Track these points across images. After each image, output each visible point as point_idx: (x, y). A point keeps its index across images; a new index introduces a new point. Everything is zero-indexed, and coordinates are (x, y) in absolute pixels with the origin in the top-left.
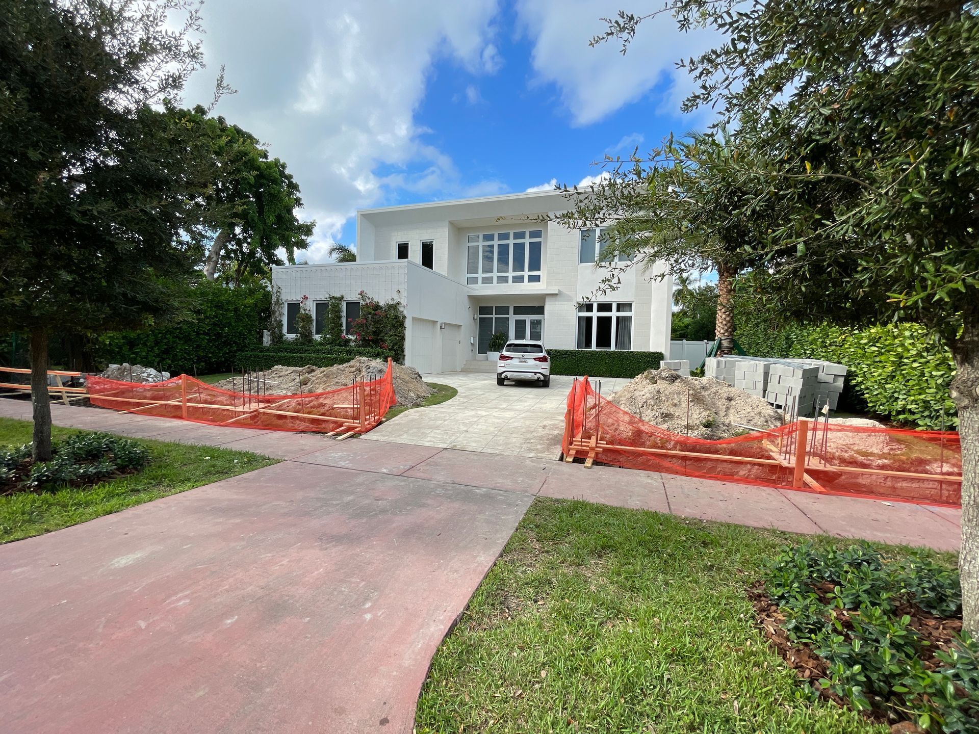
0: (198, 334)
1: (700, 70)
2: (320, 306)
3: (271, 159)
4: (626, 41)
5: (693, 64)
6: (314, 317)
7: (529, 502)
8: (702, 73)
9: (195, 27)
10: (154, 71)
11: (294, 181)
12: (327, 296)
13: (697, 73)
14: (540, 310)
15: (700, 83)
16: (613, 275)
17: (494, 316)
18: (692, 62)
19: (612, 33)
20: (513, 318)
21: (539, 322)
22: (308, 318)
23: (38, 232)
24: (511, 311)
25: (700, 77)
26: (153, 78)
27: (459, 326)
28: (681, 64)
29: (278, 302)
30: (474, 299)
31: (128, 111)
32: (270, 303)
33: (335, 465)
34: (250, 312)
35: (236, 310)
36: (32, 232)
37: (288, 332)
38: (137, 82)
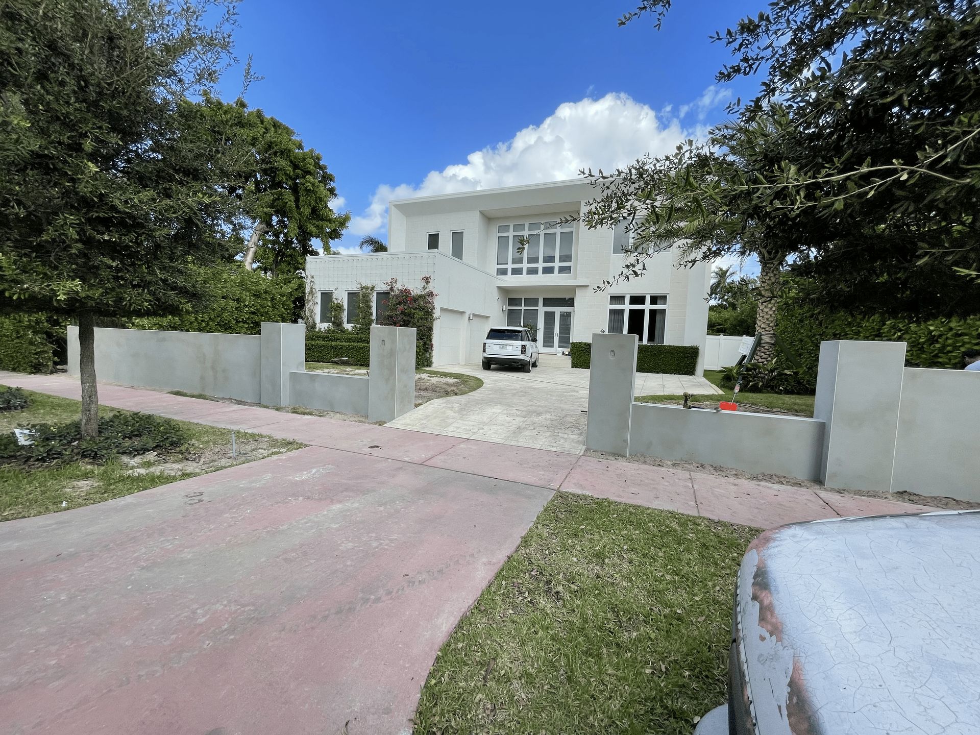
0: (238, 322)
1: (739, 41)
2: (352, 295)
3: (306, 150)
4: (660, 14)
5: (731, 36)
6: (346, 307)
7: (551, 496)
8: (741, 45)
9: (232, 22)
10: (190, 63)
11: (329, 171)
12: (359, 286)
13: (736, 45)
14: (570, 302)
15: (740, 55)
16: (638, 260)
17: (523, 308)
18: (729, 33)
19: (645, 8)
20: (542, 310)
21: (569, 315)
22: (339, 308)
23: (83, 220)
24: (541, 302)
25: (739, 50)
26: (189, 69)
27: (487, 317)
28: (716, 36)
29: (311, 292)
30: (503, 290)
31: (166, 103)
32: (304, 293)
33: (359, 452)
34: (286, 300)
35: (273, 299)
36: (77, 219)
37: (322, 321)
38: (175, 73)
